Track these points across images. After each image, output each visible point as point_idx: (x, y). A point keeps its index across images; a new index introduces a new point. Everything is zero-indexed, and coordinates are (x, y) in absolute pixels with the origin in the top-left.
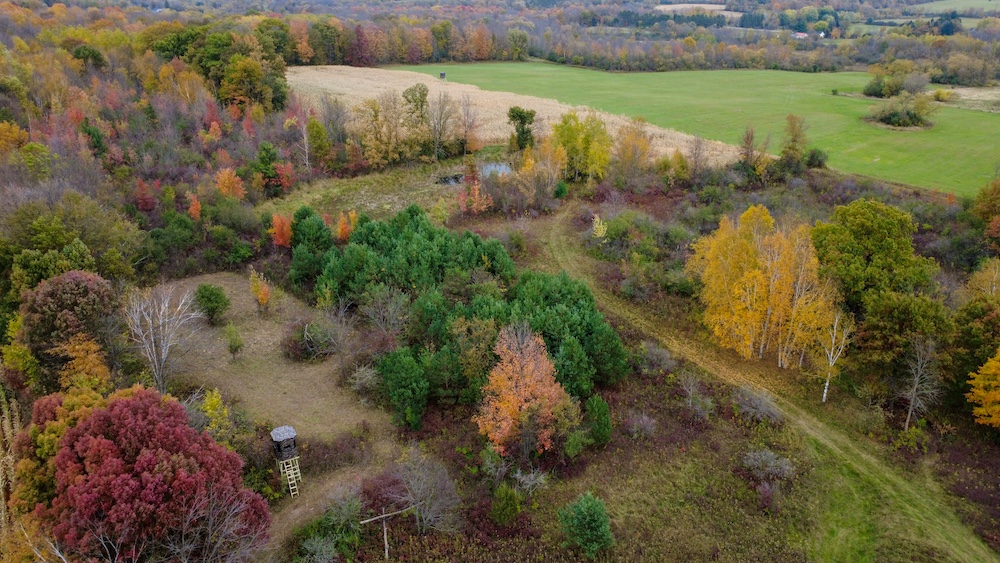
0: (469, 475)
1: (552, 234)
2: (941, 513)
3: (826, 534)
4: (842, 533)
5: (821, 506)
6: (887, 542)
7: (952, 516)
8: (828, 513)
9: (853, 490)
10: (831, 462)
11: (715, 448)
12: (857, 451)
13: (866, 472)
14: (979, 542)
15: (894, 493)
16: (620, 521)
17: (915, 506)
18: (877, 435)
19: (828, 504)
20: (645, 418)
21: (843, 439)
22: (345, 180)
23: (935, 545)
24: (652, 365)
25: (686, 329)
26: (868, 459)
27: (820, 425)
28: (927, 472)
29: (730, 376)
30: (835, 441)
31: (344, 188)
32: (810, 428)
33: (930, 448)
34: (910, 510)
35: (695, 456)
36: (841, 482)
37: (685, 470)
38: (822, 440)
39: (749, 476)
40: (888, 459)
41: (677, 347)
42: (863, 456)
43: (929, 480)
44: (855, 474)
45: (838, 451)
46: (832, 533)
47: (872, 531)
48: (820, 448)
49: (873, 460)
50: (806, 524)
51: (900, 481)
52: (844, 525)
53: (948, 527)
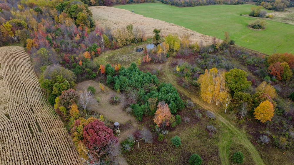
0: (152, 131)
1: (166, 68)
2: (245, 138)
3: (222, 142)
4: (225, 142)
5: (222, 136)
6: (233, 144)
7: (247, 138)
8: (223, 138)
9: (228, 133)
10: (225, 127)
11: (202, 124)
12: (230, 124)
13: (232, 129)
14: (251, 143)
15: (236, 134)
16: (182, 140)
17: (240, 136)
18: (235, 121)
19: (223, 136)
20: (188, 118)
21: (228, 122)
22: (113, 51)
23: (242, 144)
24: (189, 105)
25: (197, 95)
26: (232, 127)
27: (224, 119)
28: (244, 129)
29: (206, 107)
30: (226, 122)
31: (113, 53)
32: (221, 119)
33: (245, 124)
34: (239, 137)
35: (197, 126)
36: (226, 131)
37: (195, 129)
38: (224, 122)
39: (208, 131)
40: (236, 126)
41: (195, 100)
42: (231, 125)
43: (244, 131)
44: (229, 129)
45: (226, 125)
46: (223, 142)
47: (231, 141)
48: (223, 124)
49: (233, 127)
50: (218, 140)
51: (238, 131)
52: (226, 140)
53: (245, 140)
